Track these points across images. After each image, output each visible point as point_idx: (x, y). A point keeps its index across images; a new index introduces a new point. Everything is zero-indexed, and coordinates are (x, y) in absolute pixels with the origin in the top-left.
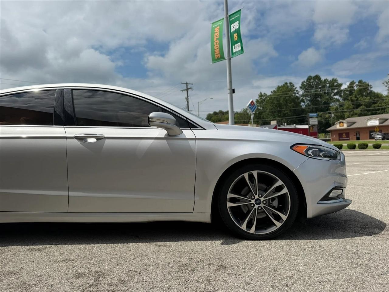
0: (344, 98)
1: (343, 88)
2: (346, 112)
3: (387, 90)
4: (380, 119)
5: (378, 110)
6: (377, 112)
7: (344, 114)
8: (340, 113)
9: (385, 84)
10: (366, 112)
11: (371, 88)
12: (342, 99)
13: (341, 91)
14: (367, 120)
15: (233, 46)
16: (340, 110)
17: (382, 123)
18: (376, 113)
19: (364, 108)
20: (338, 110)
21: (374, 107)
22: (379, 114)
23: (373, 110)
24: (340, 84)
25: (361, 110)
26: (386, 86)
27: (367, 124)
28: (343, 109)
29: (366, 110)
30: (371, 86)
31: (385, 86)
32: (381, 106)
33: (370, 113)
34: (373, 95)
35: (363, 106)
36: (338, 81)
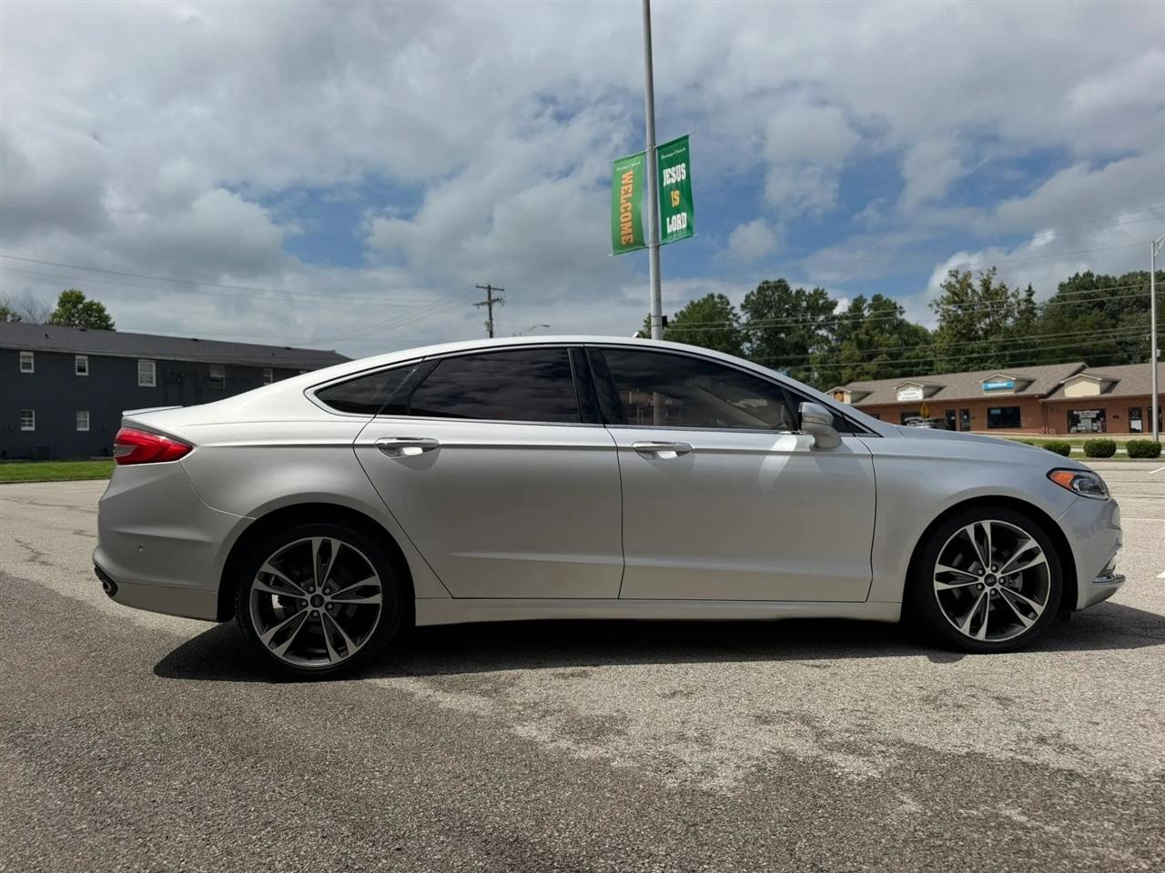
0: (840, 335)
1: (837, 312)
2: (845, 367)
3: (938, 320)
4: (926, 388)
5: (917, 365)
6: (914, 369)
7: (840, 374)
8: (832, 370)
9: (935, 307)
10: (891, 369)
11: (901, 313)
12: (834, 337)
13: (835, 318)
14: (898, 389)
15: (668, 219)
16: (832, 363)
17: (931, 395)
18: (912, 371)
19: (886, 360)
20: (826, 363)
21: (908, 358)
22: (918, 374)
23: (904, 365)
24: (831, 303)
25: (879, 365)
26: (937, 312)
27: (896, 399)
28: (838, 362)
29: (891, 365)
30: (901, 307)
31: (934, 311)
32: (923, 357)
33: (898, 371)
34: (906, 331)
35: (885, 356)
36: (828, 296)
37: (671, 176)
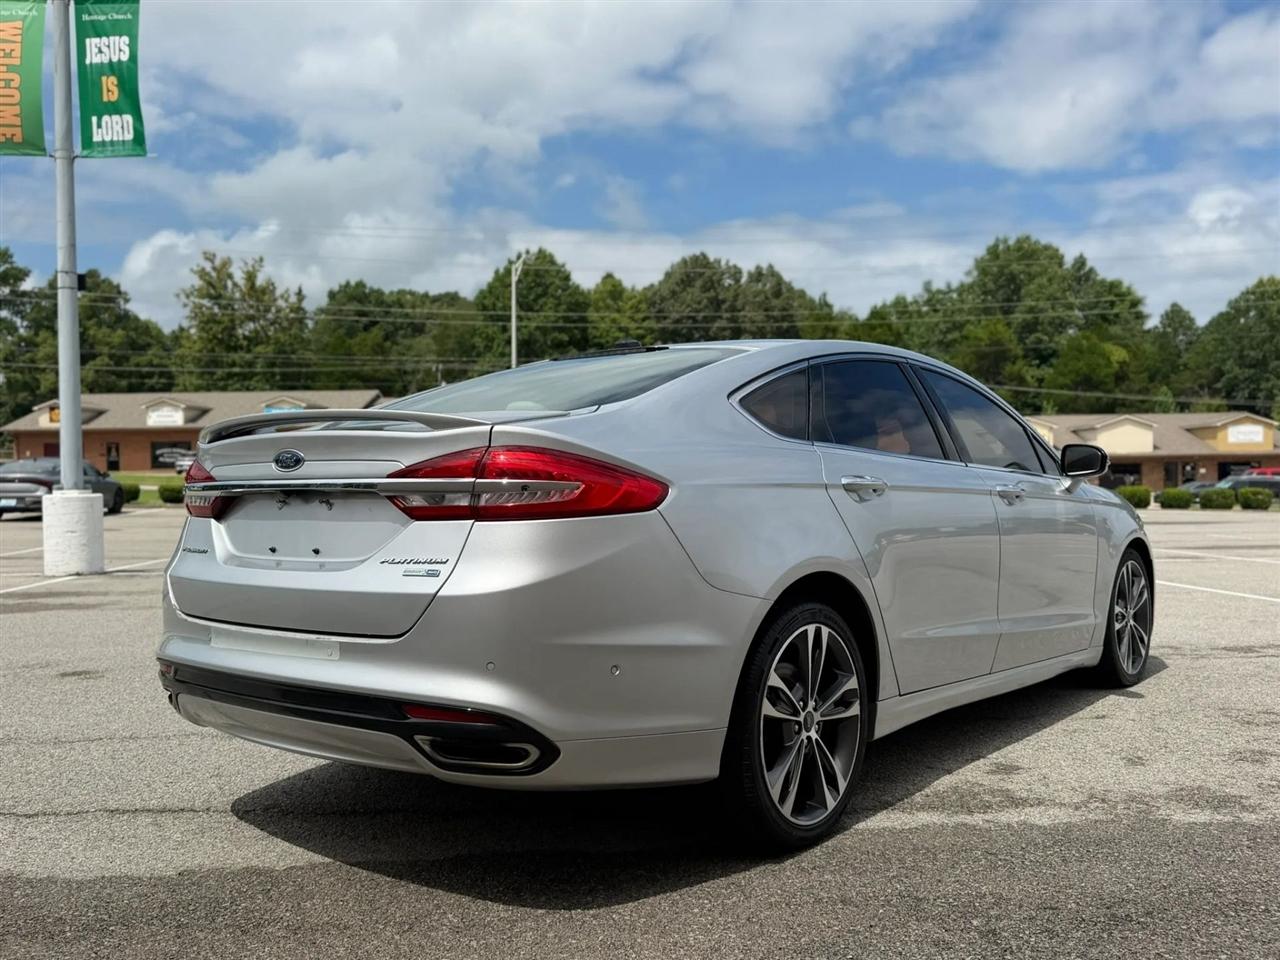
0: (34, 320)
1: (27, 285)
2: (44, 370)
3: (187, 317)
4: (188, 409)
5: (150, 375)
6: (147, 381)
7: (37, 380)
8: (22, 372)
9: (183, 297)
10: (114, 378)
11: (127, 301)
12: (25, 323)
13: (24, 294)
14: (147, 408)
15: (94, 119)
16: (24, 362)
17: (194, 420)
18: (143, 384)
19: (108, 365)
20: (14, 360)
21: (138, 365)
22: (152, 389)
23: (130, 374)
24: (20, 270)
25: (97, 371)
26: (185, 305)
27: (145, 422)
28: (33, 361)
29: (114, 373)
30: (126, 293)
31: (181, 304)
32: (157, 366)
33: (124, 383)
34: (133, 326)
35: (106, 360)
36: (14, 259)
37: (100, 51)
